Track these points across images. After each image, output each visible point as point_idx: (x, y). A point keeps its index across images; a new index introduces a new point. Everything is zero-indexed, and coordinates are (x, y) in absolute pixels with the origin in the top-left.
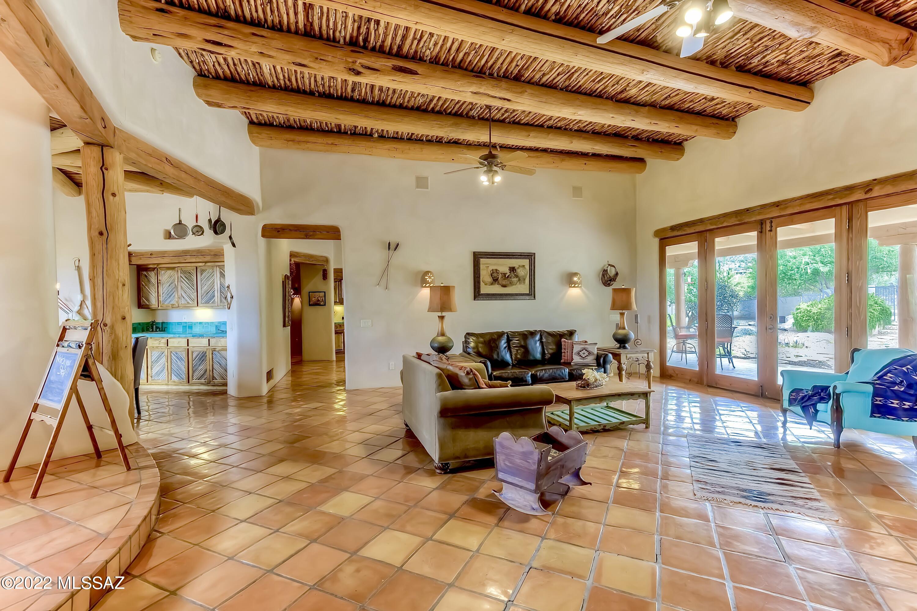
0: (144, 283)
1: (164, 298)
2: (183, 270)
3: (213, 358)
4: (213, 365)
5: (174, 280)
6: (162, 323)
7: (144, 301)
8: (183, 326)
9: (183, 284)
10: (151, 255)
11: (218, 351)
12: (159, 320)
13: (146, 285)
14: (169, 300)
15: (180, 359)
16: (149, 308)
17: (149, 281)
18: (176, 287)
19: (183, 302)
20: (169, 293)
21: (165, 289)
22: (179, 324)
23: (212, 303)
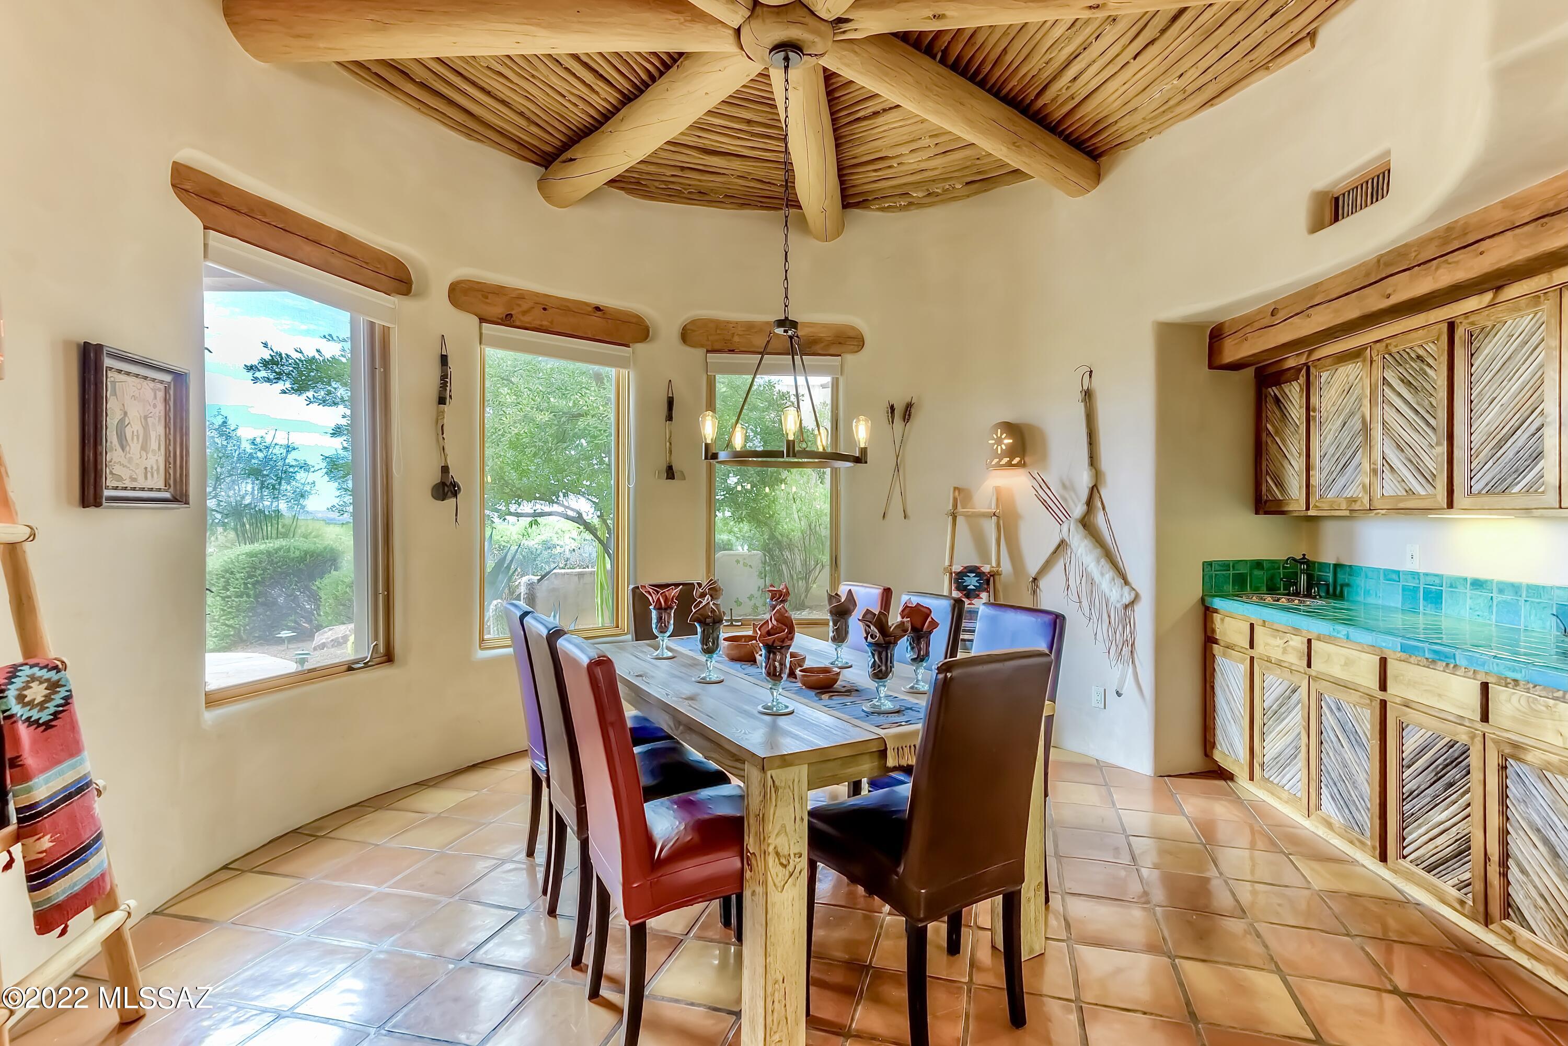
0: (1273, 425)
1: (1325, 473)
2: (1394, 350)
3: (1503, 797)
4: (1504, 834)
5: (1360, 399)
6: (1336, 566)
7: (1269, 490)
8: (1404, 589)
9: (1393, 413)
10: (1272, 315)
11: (1542, 772)
12: (1328, 556)
13: (1277, 432)
14: (1341, 481)
15: (1355, 739)
16: (1283, 513)
17: (1284, 416)
18: (1366, 429)
19: (1390, 487)
20: (1343, 454)
21: (1327, 441)
22: (1392, 576)
23: (1528, 490)
